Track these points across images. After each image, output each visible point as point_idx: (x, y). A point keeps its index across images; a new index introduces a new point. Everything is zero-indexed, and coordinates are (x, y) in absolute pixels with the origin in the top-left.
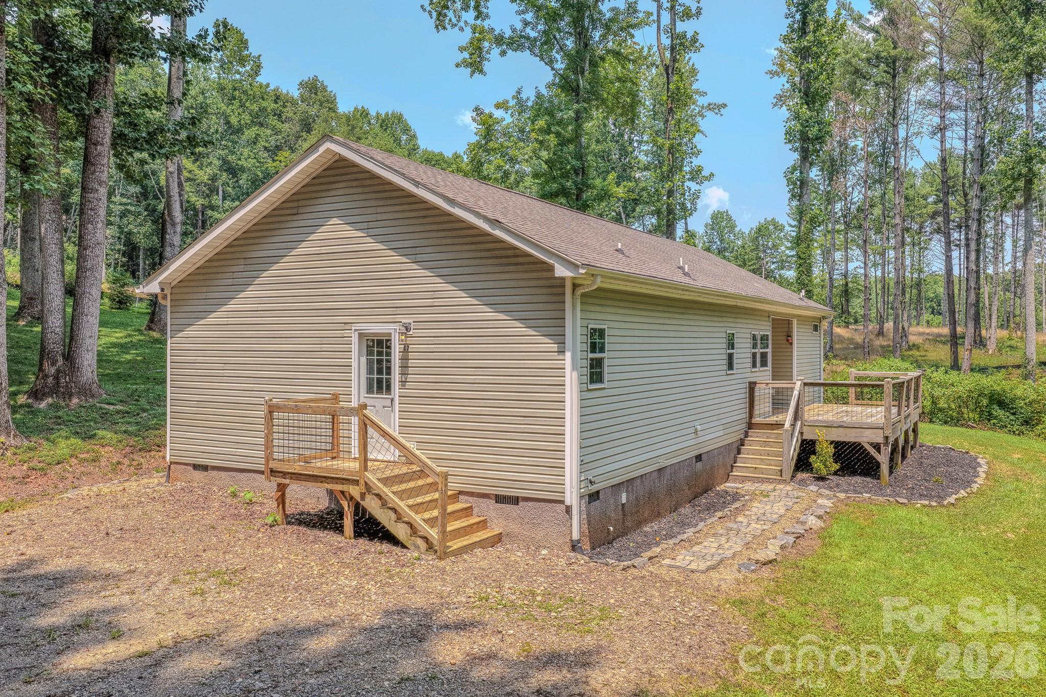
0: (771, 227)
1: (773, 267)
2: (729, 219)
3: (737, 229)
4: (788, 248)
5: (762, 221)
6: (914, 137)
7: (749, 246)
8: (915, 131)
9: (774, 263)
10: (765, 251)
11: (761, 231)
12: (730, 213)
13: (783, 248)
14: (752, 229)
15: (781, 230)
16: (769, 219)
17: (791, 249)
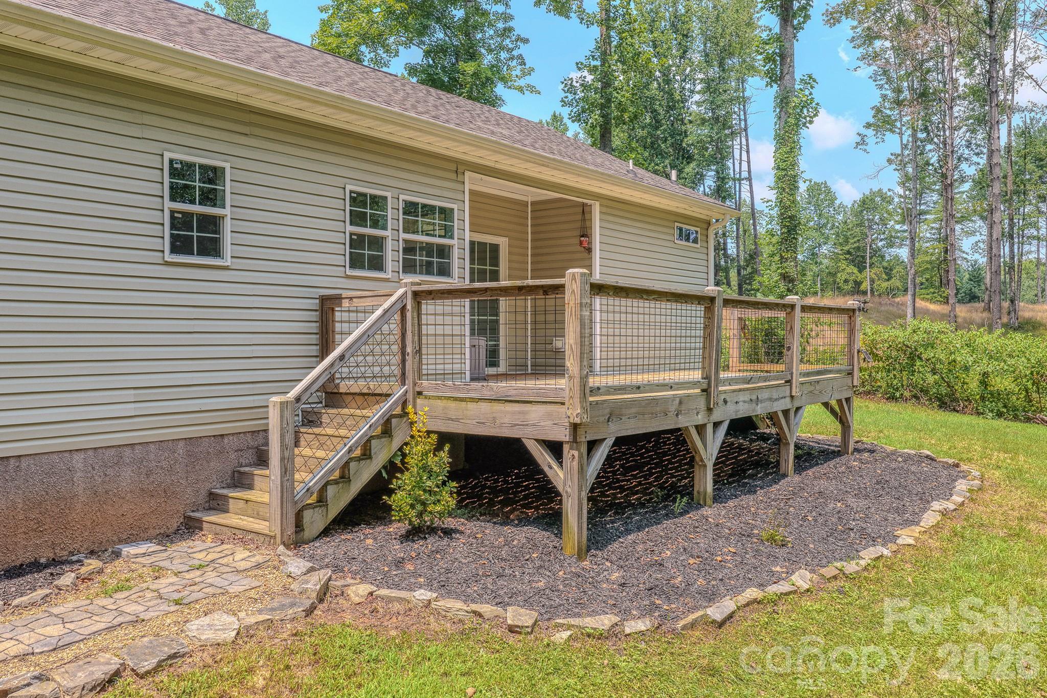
0: (878, 199)
1: (880, 244)
2: (828, 191)
3: (837, 202)
4: (898, 222)
5: (867, 193)
6: (1030, 63)
7: (852, 222)
8: (1031, 55)
9: (881, 240)
10: (870, 227)
11: (866, 204)
12: (828, 184)
13: (892, 223)
14: (855, 202)
15: (890, 202)
16: (875, 189)
17: (903, 222)
